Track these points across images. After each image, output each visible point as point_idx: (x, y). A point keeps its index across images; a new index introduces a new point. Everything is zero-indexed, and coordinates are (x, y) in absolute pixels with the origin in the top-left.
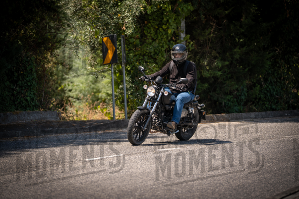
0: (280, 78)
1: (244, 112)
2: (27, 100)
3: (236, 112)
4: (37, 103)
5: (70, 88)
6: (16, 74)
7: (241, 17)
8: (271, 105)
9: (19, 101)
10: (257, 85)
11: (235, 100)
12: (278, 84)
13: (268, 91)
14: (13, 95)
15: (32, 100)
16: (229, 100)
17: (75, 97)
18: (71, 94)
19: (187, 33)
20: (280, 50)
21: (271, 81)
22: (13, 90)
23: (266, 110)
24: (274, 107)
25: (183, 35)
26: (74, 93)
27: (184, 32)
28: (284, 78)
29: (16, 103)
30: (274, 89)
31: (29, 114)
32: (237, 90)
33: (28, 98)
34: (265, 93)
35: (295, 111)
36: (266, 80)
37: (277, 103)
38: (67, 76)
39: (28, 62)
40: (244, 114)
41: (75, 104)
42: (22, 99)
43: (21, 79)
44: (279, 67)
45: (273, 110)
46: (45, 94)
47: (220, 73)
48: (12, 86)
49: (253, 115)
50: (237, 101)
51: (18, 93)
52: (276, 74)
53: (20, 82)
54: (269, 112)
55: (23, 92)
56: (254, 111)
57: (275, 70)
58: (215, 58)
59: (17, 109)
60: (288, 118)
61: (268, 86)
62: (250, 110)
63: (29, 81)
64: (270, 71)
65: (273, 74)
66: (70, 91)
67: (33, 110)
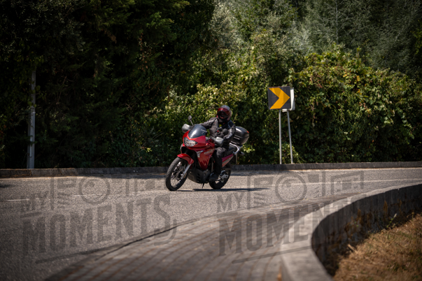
0: (130, 135)
1: (93, 167)
3: (84, 167)
7: (94, 73)
8: (119, 162)
10: (105, 140)
11: (83, 154)
12: (128, 141)
13: (116, 147)
16: (77, 155)
19: (37, 85)
20: (131, 106)
21: (120, 137)
23: (114, 166)
24: (122, 163)
25: (33, 86)
27: (35, 83)
28: (133, 135)
30: (122, 146)
32: (86, 145)
34: (113, 149)
35: (143, 168)
36: (115, 136)
37: (126, 159)
40: (92, 170)
44: (129, 124)
45: (121, 166)
47: (69, 128)
49: (101, 171)
50: (85, 156)
52: (125, 131)
54: (117, 168)
56: (103, 167)
57: (125, 127)
58: (65, 112)
60: (136, 175)
61: (117, 143)
62: (99, 166)
64: (119, 128)
65: (123, 130)
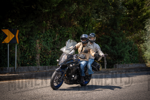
2: (135, 60)
4: (139, 61)
5: (147, 56)
6: (131, 51)
9: (132, 60)
14: (130, 58)
15: (137, 60)
17: (148, 59)
18: (147, 58)
22: (130, 56)
26: (148, 58)
29: (131, 61)
31: (136, 65)
33: (135, 59)
38: (145, 52)
39: (136, 47)
41: (148, 62)
42: (133, 60)
43: (133, 52)
46: (141, 58)
48: (130, 55)
51: (132, 57)
53: (132, 54)
55: (133, 57)
59: (132, 63)
63: (136, 53)
66: (147, 57)
67: (137, 63)
